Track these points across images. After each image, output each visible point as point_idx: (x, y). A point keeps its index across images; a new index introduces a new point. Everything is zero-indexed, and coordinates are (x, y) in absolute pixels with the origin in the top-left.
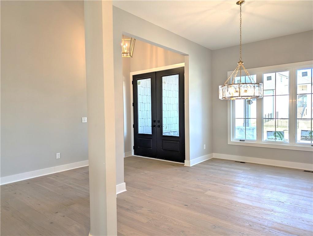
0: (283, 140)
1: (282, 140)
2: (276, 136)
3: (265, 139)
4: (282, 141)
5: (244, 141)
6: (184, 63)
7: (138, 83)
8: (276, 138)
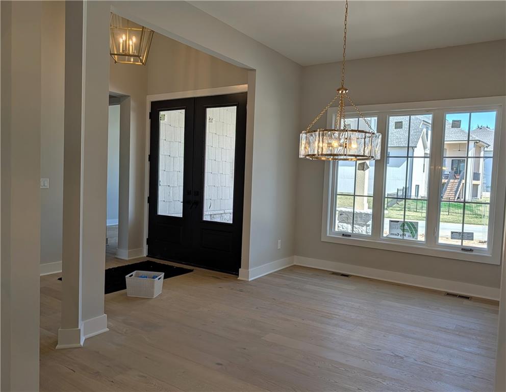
0: (415, 237)
1: (413, 237)
2: (404, 229)
3: (386, 235)
4: (414, 239)
5: (350, 236)
6: (246, 86)
7: (160, 116)
8: (405, 233)
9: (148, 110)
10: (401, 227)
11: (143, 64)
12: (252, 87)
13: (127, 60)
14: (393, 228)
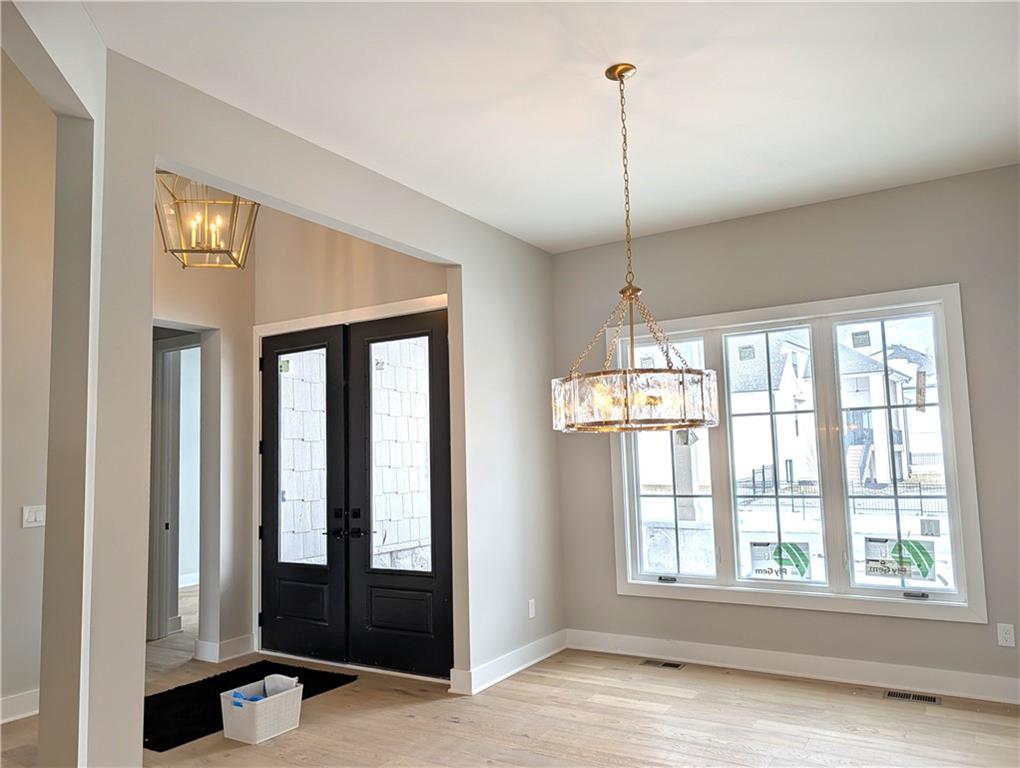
0: (806, 575)
1: (802, 574)
2: (781, 559)
3: (747, 573)
4: (804, 579)
5: (675, 580)
6: (445, 297)
7: (280, 364)
8: (784, 567)
9: (257, 354)
10: (775, 554)
11: (239, 266)
12: (456, 297)
13: (207, 260)
14: (759, 559)
